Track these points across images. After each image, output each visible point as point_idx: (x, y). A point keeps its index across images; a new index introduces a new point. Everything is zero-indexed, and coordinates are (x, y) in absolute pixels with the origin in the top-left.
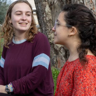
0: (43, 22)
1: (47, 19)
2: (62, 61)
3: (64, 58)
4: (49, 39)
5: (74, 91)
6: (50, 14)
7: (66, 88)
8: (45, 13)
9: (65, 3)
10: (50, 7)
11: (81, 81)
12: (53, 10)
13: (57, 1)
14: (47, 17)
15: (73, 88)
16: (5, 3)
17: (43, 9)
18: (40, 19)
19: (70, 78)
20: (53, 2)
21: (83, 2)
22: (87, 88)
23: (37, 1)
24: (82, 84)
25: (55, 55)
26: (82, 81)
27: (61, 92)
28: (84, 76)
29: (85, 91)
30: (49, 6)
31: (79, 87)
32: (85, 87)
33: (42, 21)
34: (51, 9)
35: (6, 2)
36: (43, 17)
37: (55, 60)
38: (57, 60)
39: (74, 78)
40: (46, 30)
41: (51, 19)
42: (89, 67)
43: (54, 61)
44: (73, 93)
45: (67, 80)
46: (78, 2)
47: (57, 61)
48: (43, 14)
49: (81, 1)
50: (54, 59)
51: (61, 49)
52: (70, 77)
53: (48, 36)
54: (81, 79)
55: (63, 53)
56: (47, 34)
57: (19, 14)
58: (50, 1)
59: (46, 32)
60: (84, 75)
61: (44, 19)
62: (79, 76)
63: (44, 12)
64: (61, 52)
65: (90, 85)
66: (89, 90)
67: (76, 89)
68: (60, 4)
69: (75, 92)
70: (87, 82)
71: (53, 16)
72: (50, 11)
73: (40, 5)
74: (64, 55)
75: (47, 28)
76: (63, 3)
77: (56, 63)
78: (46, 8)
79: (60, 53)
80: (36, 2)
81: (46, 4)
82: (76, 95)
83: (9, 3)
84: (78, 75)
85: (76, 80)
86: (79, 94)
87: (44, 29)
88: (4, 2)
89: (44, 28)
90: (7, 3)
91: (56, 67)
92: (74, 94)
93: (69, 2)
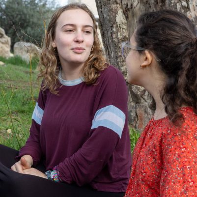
0: (112, 41)
1: (119, 36)
2: (146, 115)
3: (149, 111)
4: (123, 73)
5: (164, 174)
6: (124, 27)
7: (148, 169)
8: (115, 26)
9: (152, 6)
10: (124, 14)
11: (177, 155)
12: (130, 19)
13: (139, 3)
14: (119, 33)
15: (162, 169)
16: (44, 5)
17: (112, 17)
18: (106, 35)
19: (154, 150)
20: (132, 5)
21: (188, 5)
22: (188, 169)
23: (100, 3)
24: (178, 161)
25: (133, 104)
26: (179, 156)
27: (140, 177)
28: (182, 146)
29: (184, 175)
30: (123, 11)
31: (173, 166)
32: (184, 167)
33: (110, 41)
34: (127, 18)
35: (46, 4)
36: (111, 33)
37: (133, 114)
38: (138, 113)
39: (164, 151)
40: (117, 58)
41: (127, 37)
42: (191, 128)
43: (131, 115)
44: (162, 179)
45: (150, 153)
46: (177, 4)
47: (136, 115)
48: (112, 27)
49: (184, 3)
50: (131, 111)
51: (144, 93)
52: (155, 148)
53: (120, 69)
54: (177, 153)
55: (148, 101)
56: (118, 65)
57: (70, 31)
58: (126, 3)
59: (117, 60)
60: (183, 144)
61: (114, 36)
62: (173, 147)
63: (114, 23)
64: (144, 99)
65: (194, 163)
66: (191, 173)
67: (167, 171)
68: (144, 8)
69: (166, 176)
70: (187, 157)
71: (129, 30)
72: (124, 21)
73: (106, 9)
74: (150, 104)
75: (119, 54)
76: (150, 7)
77: (134, 120)
78: (117, 15)
79: (142, 100)
80: (99, 5)
81: (118, 7)
82: (168, 181)
83: (51, 6)
84: (169, 145)
85: (167, 155)
86: (173, 181)
87: (112, 55)
88: (42, 3)
89: (113, 53)
90: (48, 6)
91: (135, 127)
92: (164, 181)
93: (160, 4)
